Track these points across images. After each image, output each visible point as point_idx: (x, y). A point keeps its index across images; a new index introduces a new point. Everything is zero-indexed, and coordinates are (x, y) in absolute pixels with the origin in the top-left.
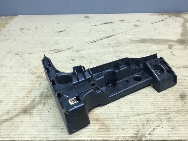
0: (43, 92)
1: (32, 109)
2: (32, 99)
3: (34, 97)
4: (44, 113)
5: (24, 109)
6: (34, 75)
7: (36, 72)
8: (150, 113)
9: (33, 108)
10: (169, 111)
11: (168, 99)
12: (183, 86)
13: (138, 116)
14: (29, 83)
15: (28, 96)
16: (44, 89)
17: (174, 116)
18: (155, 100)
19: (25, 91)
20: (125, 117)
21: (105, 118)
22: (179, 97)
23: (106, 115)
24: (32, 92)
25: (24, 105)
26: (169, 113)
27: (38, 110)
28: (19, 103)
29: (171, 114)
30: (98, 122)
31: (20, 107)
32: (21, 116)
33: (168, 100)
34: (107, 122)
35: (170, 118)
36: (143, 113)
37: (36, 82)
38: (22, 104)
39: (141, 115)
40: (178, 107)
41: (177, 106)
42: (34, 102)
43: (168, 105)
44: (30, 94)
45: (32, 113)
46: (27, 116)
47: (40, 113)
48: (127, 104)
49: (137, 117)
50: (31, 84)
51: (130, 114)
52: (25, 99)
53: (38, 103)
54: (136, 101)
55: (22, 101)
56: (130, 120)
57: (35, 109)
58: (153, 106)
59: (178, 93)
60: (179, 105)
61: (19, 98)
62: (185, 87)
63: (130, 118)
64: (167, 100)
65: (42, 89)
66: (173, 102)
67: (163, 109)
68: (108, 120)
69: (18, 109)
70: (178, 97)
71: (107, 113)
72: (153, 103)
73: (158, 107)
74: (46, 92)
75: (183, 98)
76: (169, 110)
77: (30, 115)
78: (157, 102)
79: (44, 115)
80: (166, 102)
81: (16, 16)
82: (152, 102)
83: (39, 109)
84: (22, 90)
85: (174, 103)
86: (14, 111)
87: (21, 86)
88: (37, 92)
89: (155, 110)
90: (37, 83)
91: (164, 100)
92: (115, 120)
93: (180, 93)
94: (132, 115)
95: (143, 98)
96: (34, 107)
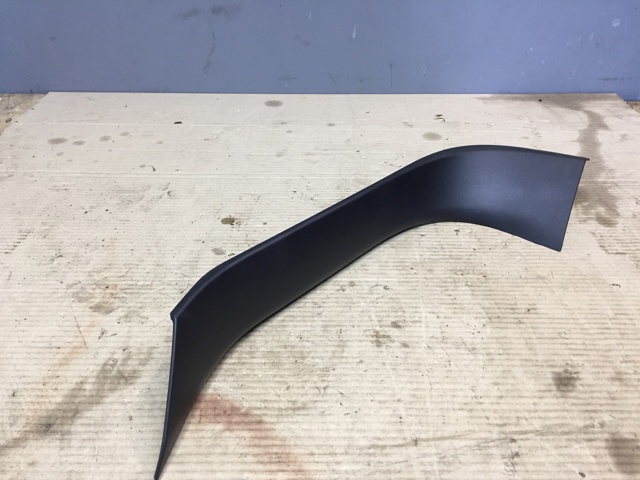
0: (111, 362)
1: (70, 422)
2: (73, 386)
3: (79, 380)
4: (107, 436)
5: (44, 421)
6: (85, 304)
7: (91, 291)
8: (453, 438)
9: (74, 417)
10: (518, 429)
11: (516, 390)
12: (567, 344)
13: (416, 445)
14: (67, 329)
15: (59, 373)
16: (112, 350)
17: (531, 449)
18: (473, 394)
19: (50, 359)
20: (371, 451)
21: (308, 452)
22: (551, 381)
23: (313, 443)
24: (74, 362)
25: (43, 407)
26: (516, 437)
27: (90, 425)
28: (29, 399)
29: (522, 439)
30: (284, 467)
31: (30, 414)
32: (33, 443)
33: (516, 393)
34: (313, 467)
35: (517, 455)
36: (432, 437)
37: (90, 326)
38: (39, 403)
39: (424, 444)
40: (545, 418)
41: (543, 415)
42: (76, 396)
43: (516, 411)
44: (66, 367)
45: (69, 432)
46: (51, 444)
47: (95, 436)
48: (382, 405)
49: (412, 450)
50: (72, 334)
51: (389, 438)
52: (48, 386)
53: (91, 400)
54: (413, 396)
55: (39, 393)
56: (389, 459)
57: (79, 421)
58: (466, 414)
59: (550, 369)
60: (549, 411)
61: (30, 380)
62: (575, 350)
63: (387, 455)
64: (512, 394)
65: (105, 350)
66: (531, 401)
67: (498, 422)
68: (317, 459)
69: (23, 421)
70: (550, 385)
71: (316, 434)
72: (465, 404)
73: (480, 417)
74: (119, 363)
75: (566, 385)
76: (517, 425)
77: (62, 440)
78: (481, 400)
79: (105, 440)
80: (509, 400)
81: (38, 95)
82: (465, 400)
83: (92, 422)
84: (39, 353)
85: (535, 404)
86: (11, 425)
87: (38, 339)
88: (91, 361)
89: (471, 427)
90: (93, 329)
91: (504, 394)
92: (339, 458)
93: (557, 370)
94: (396, 443)
95: (435, 386)
96: (76, 413)
